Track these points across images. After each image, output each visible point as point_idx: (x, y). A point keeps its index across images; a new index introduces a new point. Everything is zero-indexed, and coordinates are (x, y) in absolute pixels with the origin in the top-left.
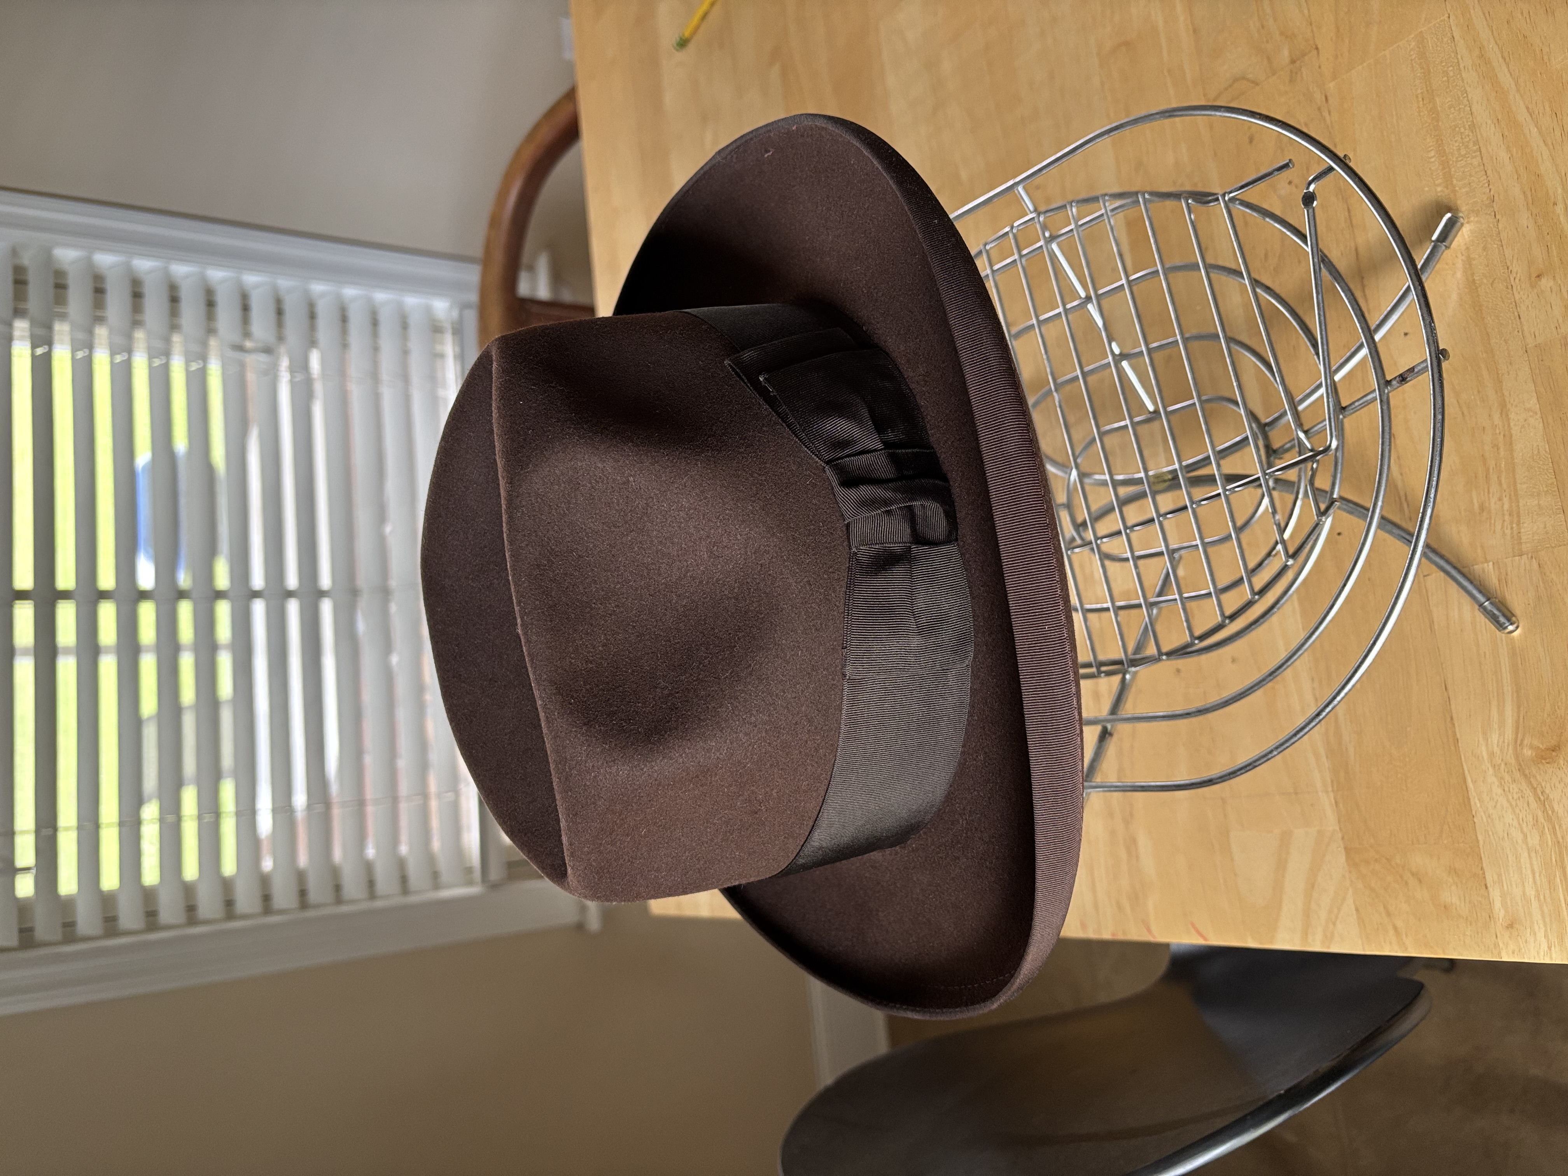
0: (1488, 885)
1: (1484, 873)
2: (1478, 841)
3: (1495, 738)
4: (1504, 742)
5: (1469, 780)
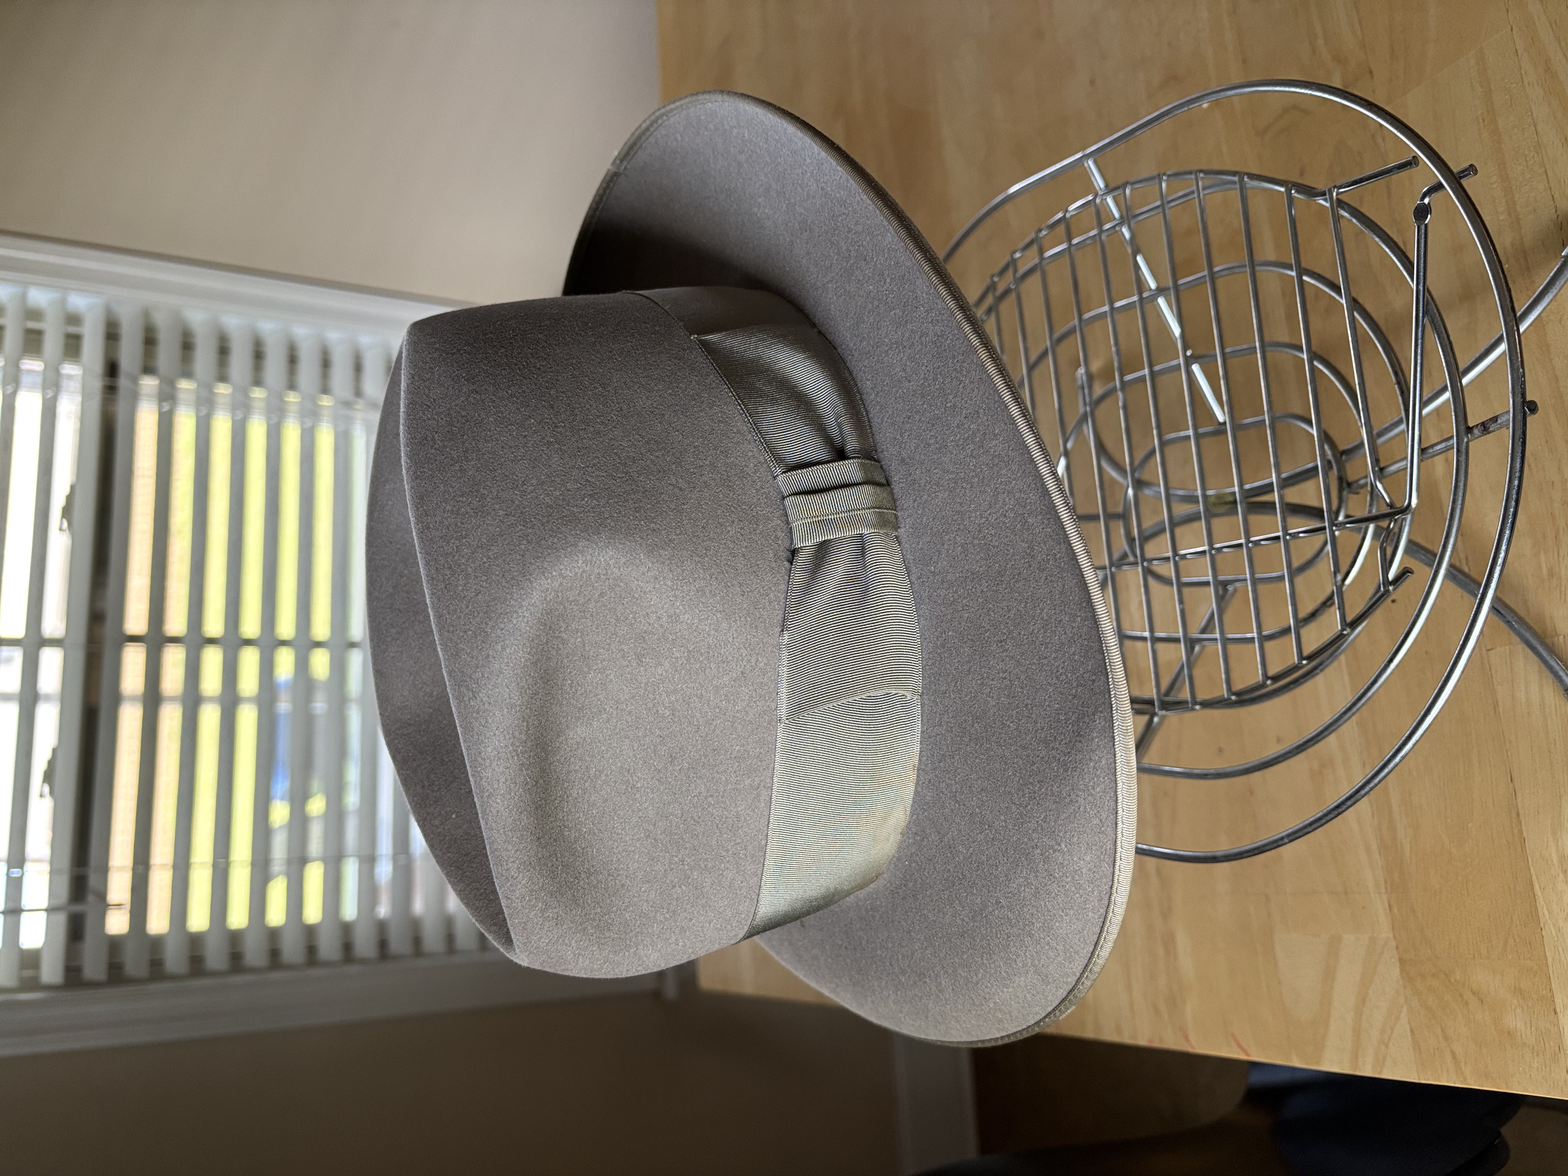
1: (1553, 997)
2: (1546, 960)
5: (1537, 887)
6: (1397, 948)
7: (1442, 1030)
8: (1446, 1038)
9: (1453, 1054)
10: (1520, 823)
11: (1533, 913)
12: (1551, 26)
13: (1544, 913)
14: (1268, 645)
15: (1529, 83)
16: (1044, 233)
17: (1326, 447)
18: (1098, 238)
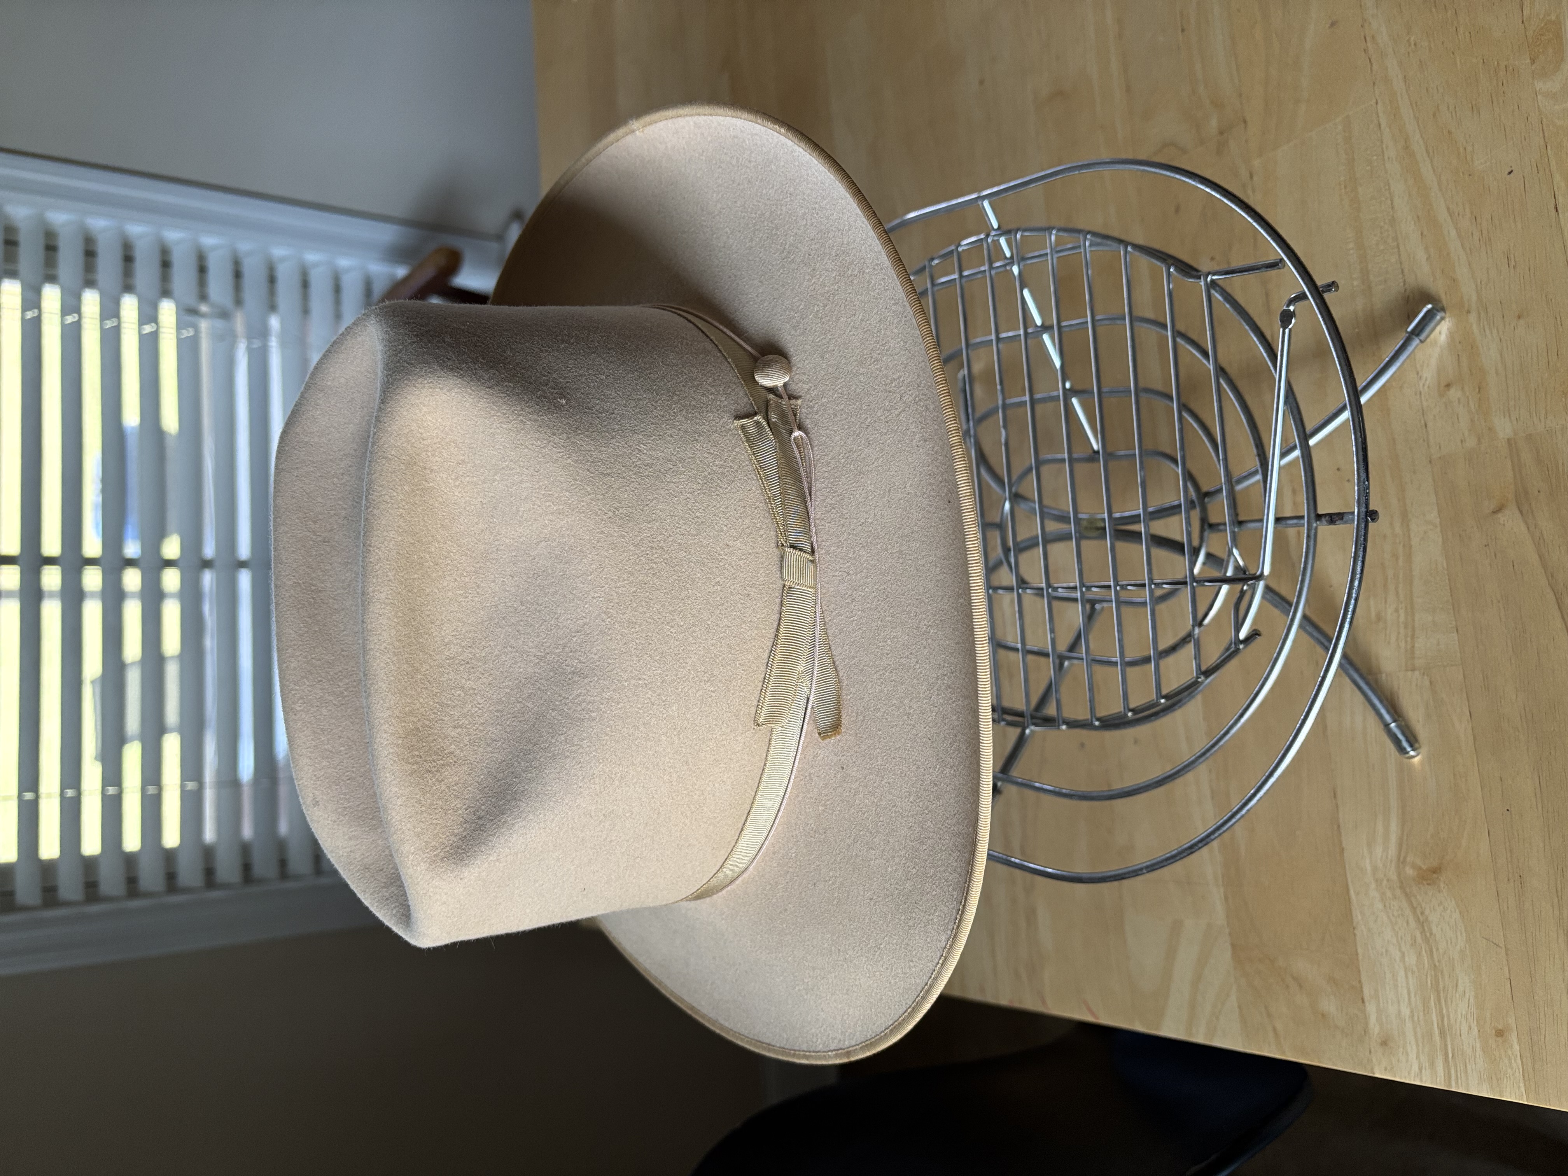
0: (1366, 999)
1: (1361, 987)
2: (1357, 954)
3: (1379, 851)
4: (1387, 858)
5: (1352, 891)
6: (1230, 934)
7: (1266, 1008)
8: (1269, 1015)
9: (1275, 1030)
10: (1340, 834)
11: (1348, 914)
12: (1411, 104)
13: (1357, 916)
14: (1130, 670)
15: (1389, 158)
16: (936, 262)
17: (1189, 485)
18: (987, 274)
